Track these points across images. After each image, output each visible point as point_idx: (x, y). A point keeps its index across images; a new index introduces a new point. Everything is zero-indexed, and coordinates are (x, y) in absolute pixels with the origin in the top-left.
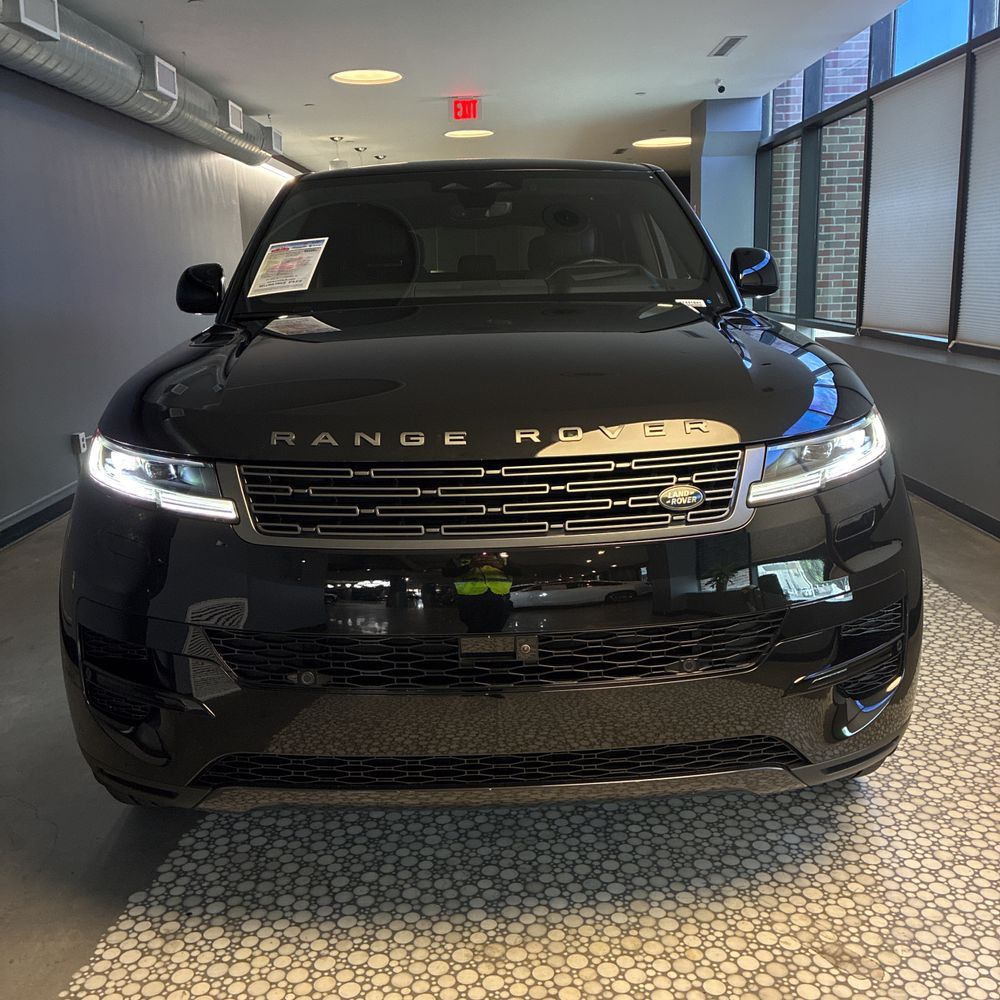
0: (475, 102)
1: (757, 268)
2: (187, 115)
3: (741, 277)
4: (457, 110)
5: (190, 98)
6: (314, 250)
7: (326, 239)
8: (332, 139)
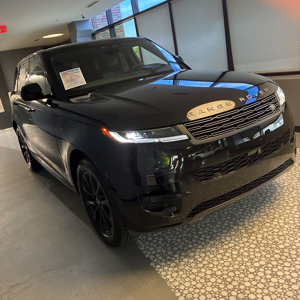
0: (5, 27)
7: (79, 68)
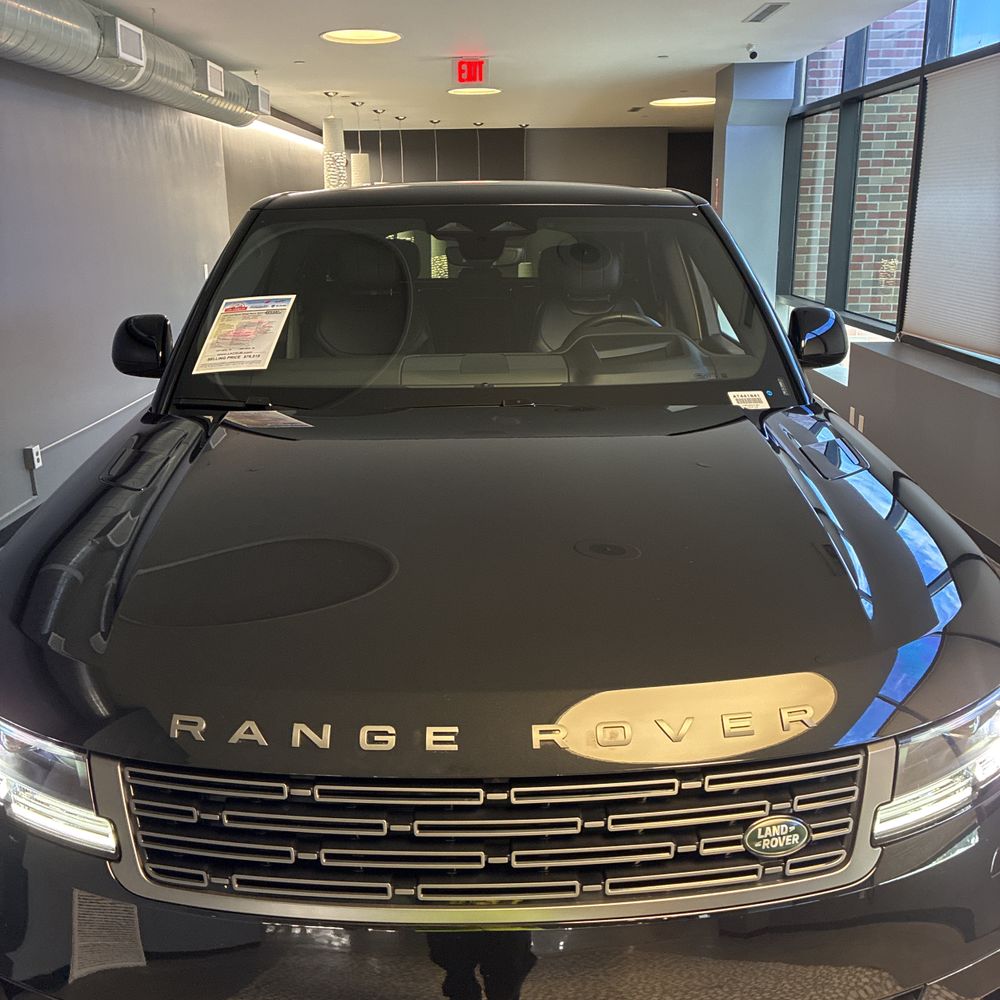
0: (481, 63)
1: (819, 331)
2: (159, 78)
3: (803, 344)
4: (461, 71)
5: (161, 59)
6: (276, 312)
7: (293, 297)
8: (326, 94)
